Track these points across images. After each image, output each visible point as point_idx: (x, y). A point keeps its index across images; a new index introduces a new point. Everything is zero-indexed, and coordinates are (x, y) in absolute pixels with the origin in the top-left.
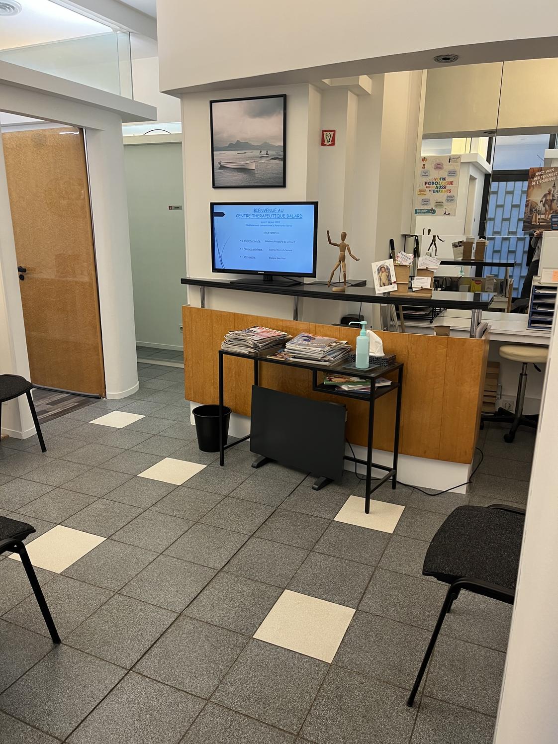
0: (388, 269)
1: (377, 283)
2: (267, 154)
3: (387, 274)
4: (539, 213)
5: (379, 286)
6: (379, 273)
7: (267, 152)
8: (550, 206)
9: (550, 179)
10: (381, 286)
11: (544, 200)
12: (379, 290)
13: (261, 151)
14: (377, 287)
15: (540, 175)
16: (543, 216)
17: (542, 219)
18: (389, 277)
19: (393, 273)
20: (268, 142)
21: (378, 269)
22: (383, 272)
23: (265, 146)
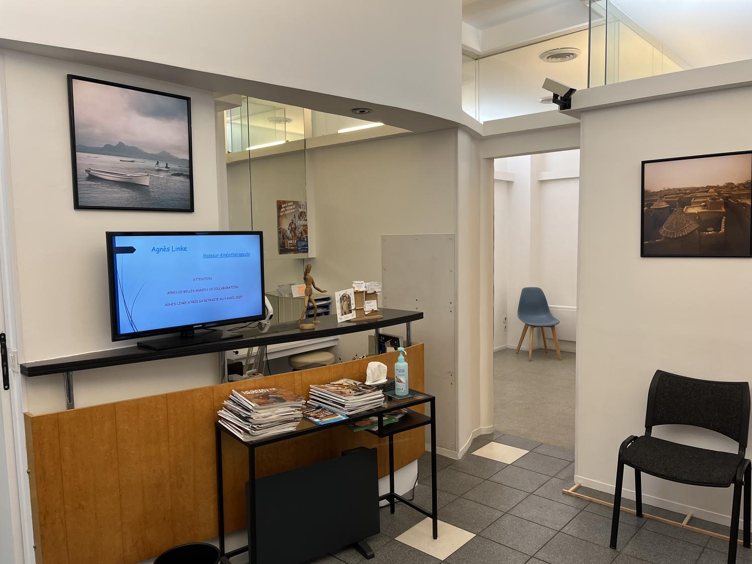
0: (349, 298)
1: (339, 312)
2: (167, 167)
3: (348, 303)
4: (289, 239)
5: (340, 314)
6: (341, 302)
7: (167, 164)
8: (295, 233)
9: (292, 211)
10: (342, 315)
11: (290, 228)
12: (341, 319)
13: (158, 163)
14: (339, 316)
15: (285, 207)
16: (291, 242)
17: (291, 244)
18: (349, 305)
19: (353, 301)
20: (168, 152)
21: (341, 298)
22: (345, 301)
23: (162, 157)
